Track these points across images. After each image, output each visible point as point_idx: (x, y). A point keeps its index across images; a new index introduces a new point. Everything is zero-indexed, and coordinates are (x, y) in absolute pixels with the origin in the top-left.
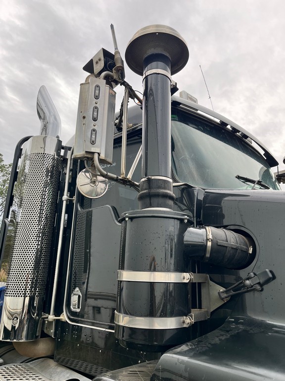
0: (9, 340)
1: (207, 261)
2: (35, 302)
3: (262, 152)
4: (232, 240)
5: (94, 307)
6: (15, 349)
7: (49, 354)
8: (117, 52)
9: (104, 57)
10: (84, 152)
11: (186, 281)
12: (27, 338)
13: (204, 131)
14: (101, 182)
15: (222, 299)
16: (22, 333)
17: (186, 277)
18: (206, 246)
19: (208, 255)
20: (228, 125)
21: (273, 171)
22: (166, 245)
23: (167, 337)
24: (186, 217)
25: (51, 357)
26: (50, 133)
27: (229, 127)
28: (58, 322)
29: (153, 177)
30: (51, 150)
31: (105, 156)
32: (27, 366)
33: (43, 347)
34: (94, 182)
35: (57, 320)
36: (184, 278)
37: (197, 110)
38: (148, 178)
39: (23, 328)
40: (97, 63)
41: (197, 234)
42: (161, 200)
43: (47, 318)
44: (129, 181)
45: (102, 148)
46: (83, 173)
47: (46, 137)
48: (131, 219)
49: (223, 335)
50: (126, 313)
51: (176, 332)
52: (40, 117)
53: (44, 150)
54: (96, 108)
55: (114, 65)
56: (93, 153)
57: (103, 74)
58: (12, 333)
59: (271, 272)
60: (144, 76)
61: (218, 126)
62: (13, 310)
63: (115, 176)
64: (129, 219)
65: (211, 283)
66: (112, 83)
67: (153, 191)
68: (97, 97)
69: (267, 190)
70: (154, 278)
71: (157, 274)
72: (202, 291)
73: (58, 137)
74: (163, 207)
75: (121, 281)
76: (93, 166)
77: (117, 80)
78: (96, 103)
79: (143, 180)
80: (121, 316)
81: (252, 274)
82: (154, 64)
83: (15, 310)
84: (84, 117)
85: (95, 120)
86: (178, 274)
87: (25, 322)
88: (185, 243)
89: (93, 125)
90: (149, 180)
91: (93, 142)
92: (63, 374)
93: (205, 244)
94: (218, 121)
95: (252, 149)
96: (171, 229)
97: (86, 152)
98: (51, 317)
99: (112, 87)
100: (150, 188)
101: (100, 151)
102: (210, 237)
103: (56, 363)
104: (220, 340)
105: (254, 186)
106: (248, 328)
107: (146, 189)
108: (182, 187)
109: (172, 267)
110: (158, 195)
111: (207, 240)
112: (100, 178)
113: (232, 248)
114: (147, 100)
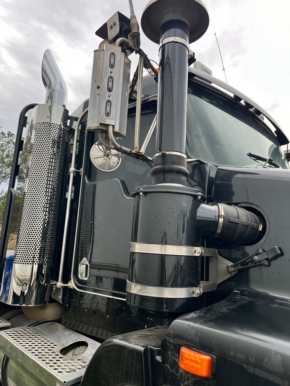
0: (18, 305)
1: (218, 236)
2: (44, 270)
3: (273, 130)
4: (244, 217)
5: (97, 277)
6: (23, 313)
7: (57, 318)
8: (133, 17)
9: (120, 22)
10: (98, 124)
11: (197, 255)
12: (36, 302)
13: (218, 106)
14: (114, 155)
15: (230, 273)
16: (31, 298)
17: (198, 251)
18: (218, 222)
19: (219, 231)
20: (241, 99)
21: (283, 149)
22: (179, 221)
23: (177, 305)
24: (200, 193)
25: (59, 321)
26: (56, 102)
27: (242, 102)
28: (66, 289)
29: (168, 153)
30: (57, 120)
31: (119, 129)
32: (35, 329)
33: (51, 312)
34: (108, 156)
35: (64, 287)
36: (195, 252)
37: (211, 83)
38: (163, 154)
39: (32, 294)
40: (111, 27)
41: (209, 210)
42: (175, 176)
43: (56, 284)
44: (143, 156)
45: (116, 121)
46: (96, 146)
47: (52, 105)
48: (145, 193)
49: (230, 305)
50: (137, 282)
51: (185, 301)
52: (45, 84)
53: (51, 119)
54: (111, 78)
55: (129, 31)
56: (108, 125)
57: (119, 40)
58: (22, 298)
59: (280, 249)
60: (161, 45)
61: (232, 101)
62: (22, 276)
63: (129, 150)
64: (143, 194)
65: (220, 257)
66: (127, 51)
67: (167, 166)
68: (112, 66)
69: (276, 169)
70: (165, 251)
71: (168, 247)
72: (210, 264)
73: (64, 106)
74: (176, 183)
75: (134, 253)
76: (107, 138)
77: (133, 47)
78: (111, 73)
79: (157, 155)
80: (133, 285)
81: (261, 251)
82: (172, 31)
83: (24, 276)
84: (98, 87)
85: (110, 90)
86: (190, 248)
87: (34, 288)
88: (197, 218)
89: (107, 95)
90: (164, 155)
91: (108, 114)
92: (70, 336)
93: (217, 220)
94: (232, 95)
95: (263, 126)
96: (184, 204)
97: (101, 124)
98: (60, 284)
99: (126, 55)
100: (164, 163)
101: (115, 124)
102: (222, 213)
103: (63, 327)
104: (228, 309)
105: (265, 164)
106: (254, 300)
107: (160, 165)
108: (194, 163)
109: (184, 241)
110: (172, 171)
111: (219, 216)
112: (114, 152)
113: (243, 225)
114: (163, 70)
